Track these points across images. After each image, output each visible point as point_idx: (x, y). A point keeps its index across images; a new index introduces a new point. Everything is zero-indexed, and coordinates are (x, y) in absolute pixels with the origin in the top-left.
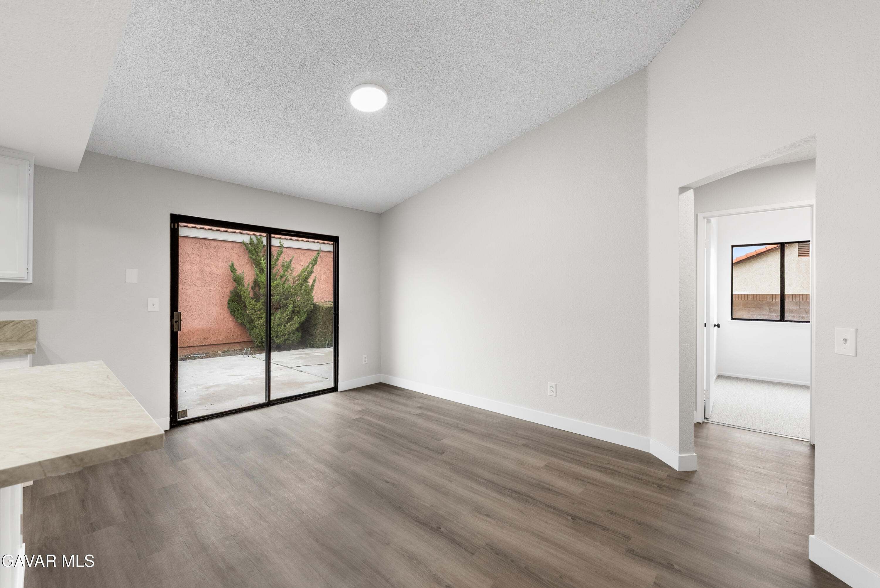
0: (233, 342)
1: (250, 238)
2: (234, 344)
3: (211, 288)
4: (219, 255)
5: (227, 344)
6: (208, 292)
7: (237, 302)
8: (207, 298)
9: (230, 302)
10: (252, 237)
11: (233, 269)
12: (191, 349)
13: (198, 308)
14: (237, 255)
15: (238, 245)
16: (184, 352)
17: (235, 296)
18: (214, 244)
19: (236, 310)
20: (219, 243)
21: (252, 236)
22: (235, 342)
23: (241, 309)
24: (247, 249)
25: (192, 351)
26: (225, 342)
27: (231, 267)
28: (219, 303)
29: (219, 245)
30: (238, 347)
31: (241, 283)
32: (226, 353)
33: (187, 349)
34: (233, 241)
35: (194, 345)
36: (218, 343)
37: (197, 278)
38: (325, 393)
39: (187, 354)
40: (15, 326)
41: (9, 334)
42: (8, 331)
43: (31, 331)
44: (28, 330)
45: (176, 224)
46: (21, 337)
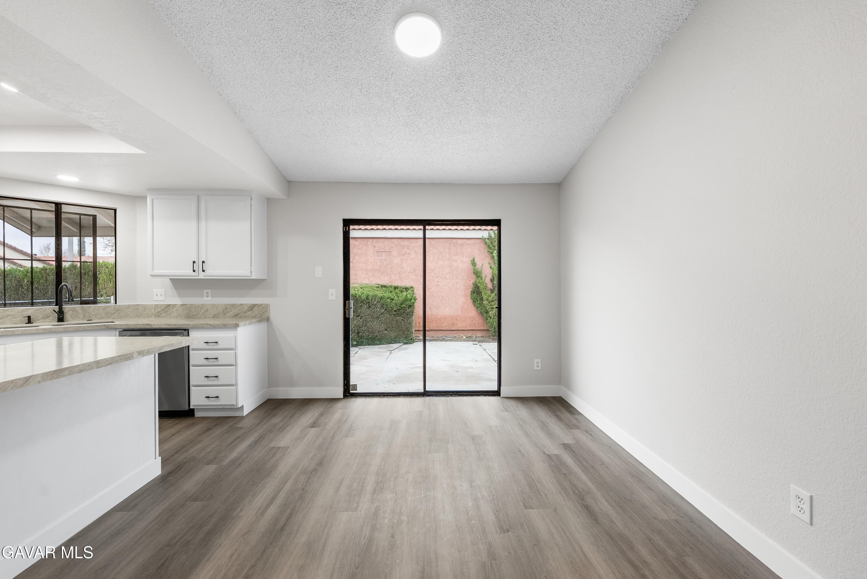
0: (475, 329)
1: (488, 234)
2: (476, 331)
3: (457, 280)
4: (464, 252)
5: (470, 331)
6: (455, 284)
7: (478, 293)
8: (454, 289)
9: (473, 292)
10: (490, 233)
11: (474, 263)
12: (443, 332)
13: (448, 298)
14: (478, 250)
15: (478, 241)
16: (439, 335)
17: (476, 287)
18: (460, 242)
19: (476, 300)
20: (464, 241)
21: (490, 231)
22: (477, 329)
23: (480, 299)
24: (486, 243)
25: (444, 334)
26: (469, 329)
27: (472, 261)
28: (464, 294)
29: (464, 242)
30: (479, 334)
31: (479, 276)
32: (469, 339)
33: (441, 332)
34: (474, 238)
35: (445, 329)
36: (464, 329)
37: (447, 272)
38: (485, 395)
39: (441, 336)
40: (259, 307)
41: (256, 313)
42: (256, 310)
43: (266, 311)
44: (264, 311)
45: (347, 227)
46: (262, 315)
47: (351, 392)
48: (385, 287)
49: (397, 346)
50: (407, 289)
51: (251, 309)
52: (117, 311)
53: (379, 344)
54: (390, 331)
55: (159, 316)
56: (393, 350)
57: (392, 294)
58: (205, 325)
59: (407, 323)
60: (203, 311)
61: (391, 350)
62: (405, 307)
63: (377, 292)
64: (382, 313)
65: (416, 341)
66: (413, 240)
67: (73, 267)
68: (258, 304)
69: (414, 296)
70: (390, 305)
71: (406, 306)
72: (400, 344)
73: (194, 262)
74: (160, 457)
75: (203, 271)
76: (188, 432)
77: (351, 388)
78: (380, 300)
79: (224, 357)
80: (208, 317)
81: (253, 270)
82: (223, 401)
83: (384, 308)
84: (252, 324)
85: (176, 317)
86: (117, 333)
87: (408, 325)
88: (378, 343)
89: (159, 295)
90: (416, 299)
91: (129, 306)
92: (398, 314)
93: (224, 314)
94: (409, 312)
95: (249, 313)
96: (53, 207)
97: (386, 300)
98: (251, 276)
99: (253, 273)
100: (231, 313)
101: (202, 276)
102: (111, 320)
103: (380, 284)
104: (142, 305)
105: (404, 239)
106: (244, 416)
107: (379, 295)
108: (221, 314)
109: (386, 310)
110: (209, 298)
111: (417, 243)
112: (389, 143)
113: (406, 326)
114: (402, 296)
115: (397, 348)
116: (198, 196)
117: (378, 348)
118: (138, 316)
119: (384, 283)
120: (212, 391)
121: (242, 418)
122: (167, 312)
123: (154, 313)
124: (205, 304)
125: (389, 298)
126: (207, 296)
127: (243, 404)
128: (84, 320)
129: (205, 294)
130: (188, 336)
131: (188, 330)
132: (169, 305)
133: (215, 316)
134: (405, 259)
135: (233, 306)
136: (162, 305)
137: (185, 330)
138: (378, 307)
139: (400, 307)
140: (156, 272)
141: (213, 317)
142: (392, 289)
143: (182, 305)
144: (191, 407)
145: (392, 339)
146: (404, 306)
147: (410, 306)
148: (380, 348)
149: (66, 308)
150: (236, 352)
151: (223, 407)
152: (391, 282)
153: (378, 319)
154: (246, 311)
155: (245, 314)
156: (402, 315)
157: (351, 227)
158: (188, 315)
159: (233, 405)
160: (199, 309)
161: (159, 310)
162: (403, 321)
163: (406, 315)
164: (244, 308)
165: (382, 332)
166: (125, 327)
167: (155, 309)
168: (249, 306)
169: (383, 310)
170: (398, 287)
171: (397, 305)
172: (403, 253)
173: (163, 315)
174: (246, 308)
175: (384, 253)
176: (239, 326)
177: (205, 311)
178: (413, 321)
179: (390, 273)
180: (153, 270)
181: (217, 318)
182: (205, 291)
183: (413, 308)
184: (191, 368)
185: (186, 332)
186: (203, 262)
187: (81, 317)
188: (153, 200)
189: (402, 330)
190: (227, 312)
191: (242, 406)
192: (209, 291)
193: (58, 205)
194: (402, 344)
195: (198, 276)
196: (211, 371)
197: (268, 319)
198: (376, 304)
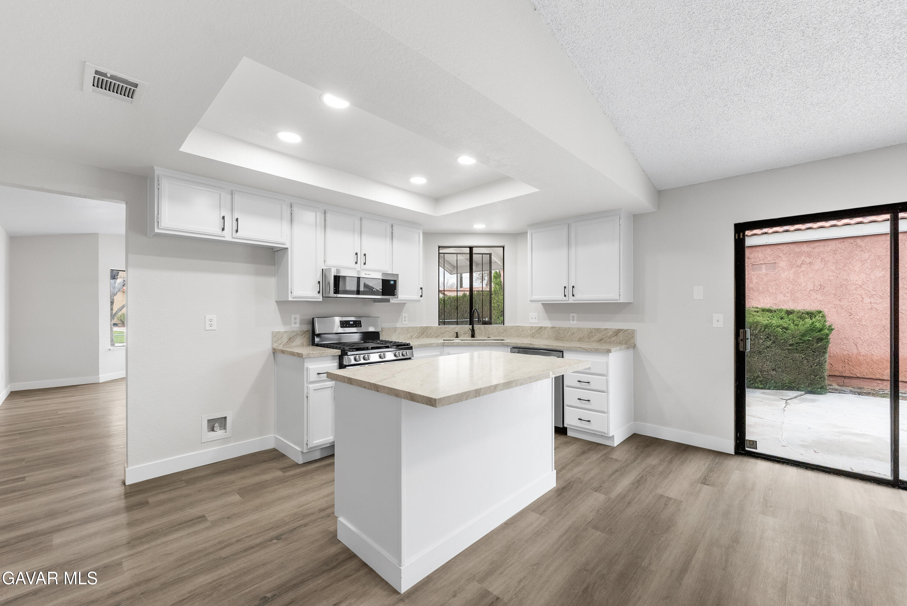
40: (624, 333)
41: (621, 338)
42: (621, 336)
43: (632, 337)
44: (631, 337)
45: (741, 234)
46: (627, 341)
47: (747, 449)
48: (770, 311)
49: (796, 395)
50: (811, 314)
51: (616, 334)
52: (505, 331)
53: (762, 388)
54: (782, 372)
55: (533, 337)
56: (788, 399)
57: (784, 321)
58: (578, 348)
59: (814, 363)
60: (569, 334)
61: (787, 399)
62: (810, 340)
63: (758, 318)
64: (768, 347)
65: (830, 391)
66: (817, 244)
67: (464, 296)
68: (623, 330)
69: (828, 324)
70: (782, 336)
71: (813, 338)
72: (799, 393)
73: (565, 287)
74: (556, 471)
75: (573, 295)
76: (566, 450)
77: (746, 444)
78: (765, 329)
79: (596, 382)
80: (574, 340)
81: (621, 293)
82: (594, 426)
83: (771, 340)
84: (621, 350)
85: (547, 339)
86: (509, 349)
87: (816, 366)
88: (761, 386)
89: (534, 318)
90: (832, 330)
91: (512, 327)
92: (796, 349)
93: (589, 338)
94: (818, 347)
95: (613, 339)
96: (467, 250)
97: (774, 329)
98: (620, 300)
99: (621, 296)
100: (595, 337)
101: (571, 300)
102: (502, 338)
103: (759, 307)
104: (521, 327)
105: (800, 244)
106: (614, 447)
107: (763, 322)
108: (586, 338)
109: (774, 342)
110: (575, 322)
111: (826, 248)
112: (835, 99)
113: (812, 367)
114: (804, 325)
115: (796, 397)
116: (568, 224)
117: (761, 393)
118: (519, 336)
119: (767, 307)
120: (585, 415)
121: (613, 449)
122: (540, 333)
123: (530, 334)
124: (571, 328)
125: (779, 326)
126: (573, 320)
127: (613, 434)
128: (485, 337)
129: (571, 318)
130: (563, 357)
131: (563, 352)
132: (542, 327)
133: (580, 340)
134: (803, 271)
135: (598, 330)
136: (536, 327)
137: (560, 351)
138: (761, 338)
139: (800, 339)
140: (535, 297)
141: (578, 341)
142: (783, 314)
143: (552, 328)
144: (565, 426)
145: (785, 384)
146: (808, 338)
147: (820, 340)
148: (763, 393)
149: (476, 327)
150: (608, 378)
151: (595, 433)
152: (776, 304)
153: (759, 354)
154: (610, 336)
155: (609, 340)
156: (804, 351)
157: (748, 233)
158: (557, 337)
159: (605, 433)
160: (566, 332)
161: (534, 331)
162: (806, 361)
163: (813, 351)
164: (609, 332)
165: (768, 372)
166: (514, 345)
167: (530, 330)
168: (613, 331)
169: (769, 343)
170: (794, 311)
171: (794, 337)
172: (799, 262)
173: (537, 336)
174: (610, 333)
175: (764, 266)
176: (611, 352)
177: (572, 334)
178: (825, 362)
179: (774, 291)
180: (532, 296)
181: (582, 341)
182: (571, 315)
183: (827, 342)
184: (565, 388)
185: (561, 354)
186: (573, 287)
187: (484, 335)
188: (532, 234)
189: (803, 372)
190: (592, 336)
191: (613, 436)
192: (575, 315)
193: (471, 248)
194: (803, 393)
195: (568, 300)
196: (585, 394)
197: (634, 347)
198: (757, 334)
